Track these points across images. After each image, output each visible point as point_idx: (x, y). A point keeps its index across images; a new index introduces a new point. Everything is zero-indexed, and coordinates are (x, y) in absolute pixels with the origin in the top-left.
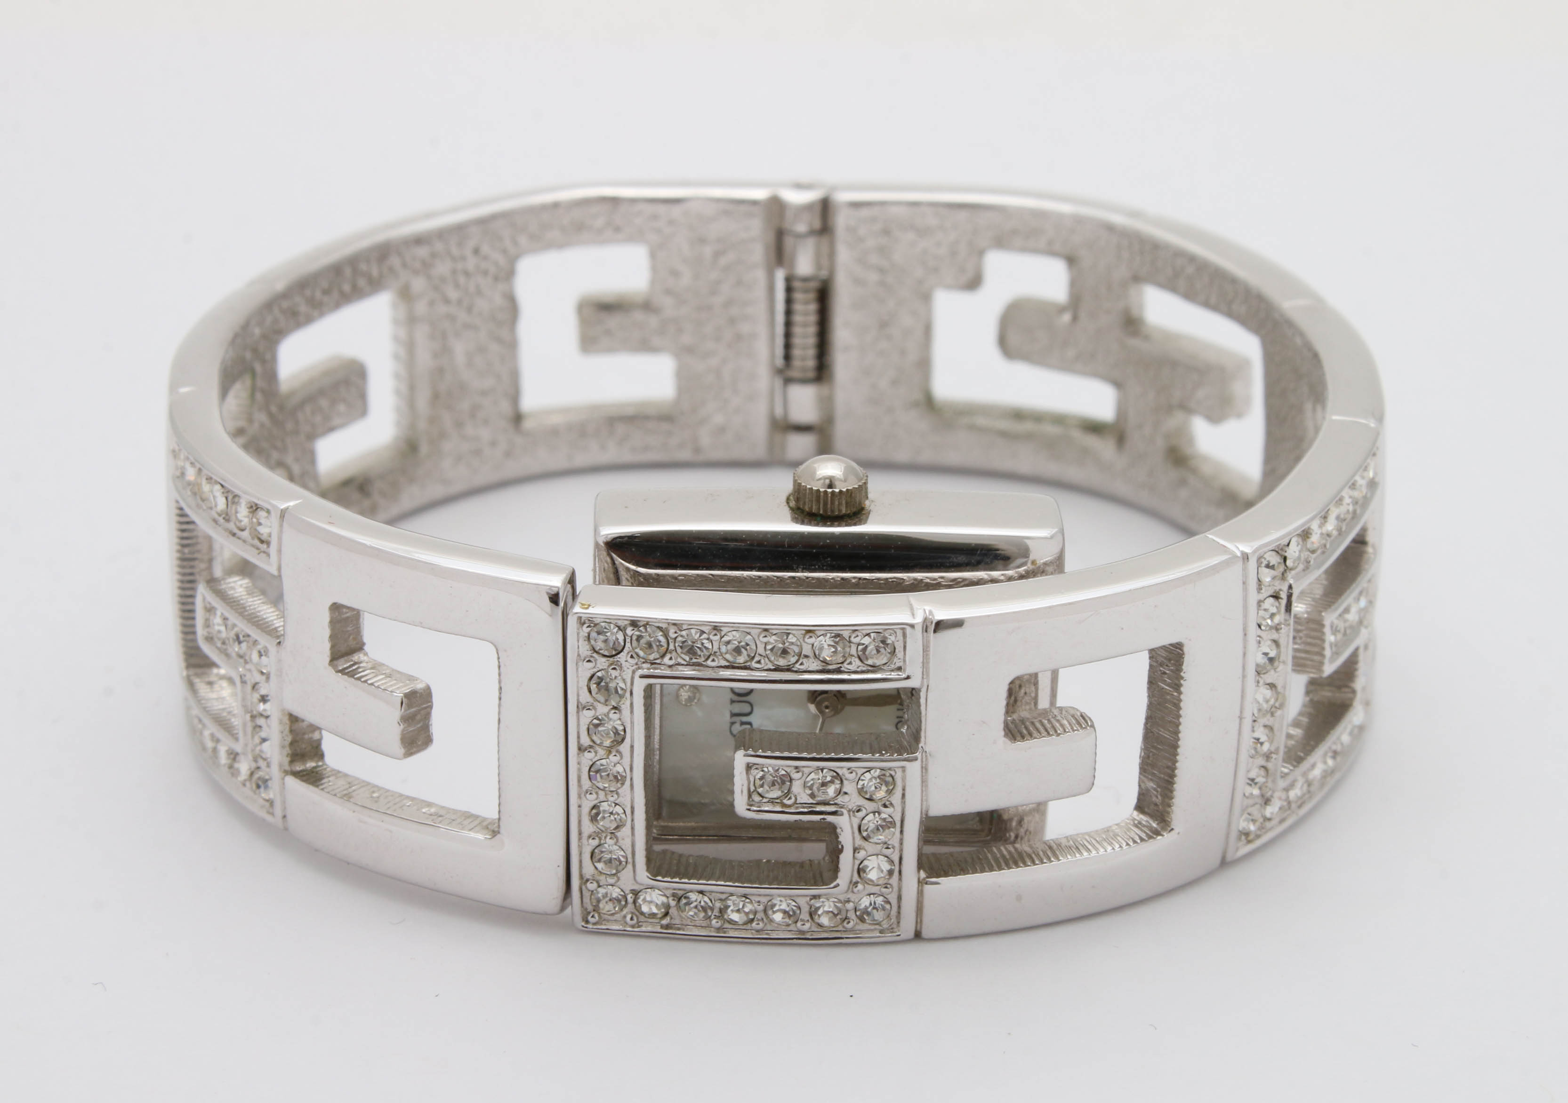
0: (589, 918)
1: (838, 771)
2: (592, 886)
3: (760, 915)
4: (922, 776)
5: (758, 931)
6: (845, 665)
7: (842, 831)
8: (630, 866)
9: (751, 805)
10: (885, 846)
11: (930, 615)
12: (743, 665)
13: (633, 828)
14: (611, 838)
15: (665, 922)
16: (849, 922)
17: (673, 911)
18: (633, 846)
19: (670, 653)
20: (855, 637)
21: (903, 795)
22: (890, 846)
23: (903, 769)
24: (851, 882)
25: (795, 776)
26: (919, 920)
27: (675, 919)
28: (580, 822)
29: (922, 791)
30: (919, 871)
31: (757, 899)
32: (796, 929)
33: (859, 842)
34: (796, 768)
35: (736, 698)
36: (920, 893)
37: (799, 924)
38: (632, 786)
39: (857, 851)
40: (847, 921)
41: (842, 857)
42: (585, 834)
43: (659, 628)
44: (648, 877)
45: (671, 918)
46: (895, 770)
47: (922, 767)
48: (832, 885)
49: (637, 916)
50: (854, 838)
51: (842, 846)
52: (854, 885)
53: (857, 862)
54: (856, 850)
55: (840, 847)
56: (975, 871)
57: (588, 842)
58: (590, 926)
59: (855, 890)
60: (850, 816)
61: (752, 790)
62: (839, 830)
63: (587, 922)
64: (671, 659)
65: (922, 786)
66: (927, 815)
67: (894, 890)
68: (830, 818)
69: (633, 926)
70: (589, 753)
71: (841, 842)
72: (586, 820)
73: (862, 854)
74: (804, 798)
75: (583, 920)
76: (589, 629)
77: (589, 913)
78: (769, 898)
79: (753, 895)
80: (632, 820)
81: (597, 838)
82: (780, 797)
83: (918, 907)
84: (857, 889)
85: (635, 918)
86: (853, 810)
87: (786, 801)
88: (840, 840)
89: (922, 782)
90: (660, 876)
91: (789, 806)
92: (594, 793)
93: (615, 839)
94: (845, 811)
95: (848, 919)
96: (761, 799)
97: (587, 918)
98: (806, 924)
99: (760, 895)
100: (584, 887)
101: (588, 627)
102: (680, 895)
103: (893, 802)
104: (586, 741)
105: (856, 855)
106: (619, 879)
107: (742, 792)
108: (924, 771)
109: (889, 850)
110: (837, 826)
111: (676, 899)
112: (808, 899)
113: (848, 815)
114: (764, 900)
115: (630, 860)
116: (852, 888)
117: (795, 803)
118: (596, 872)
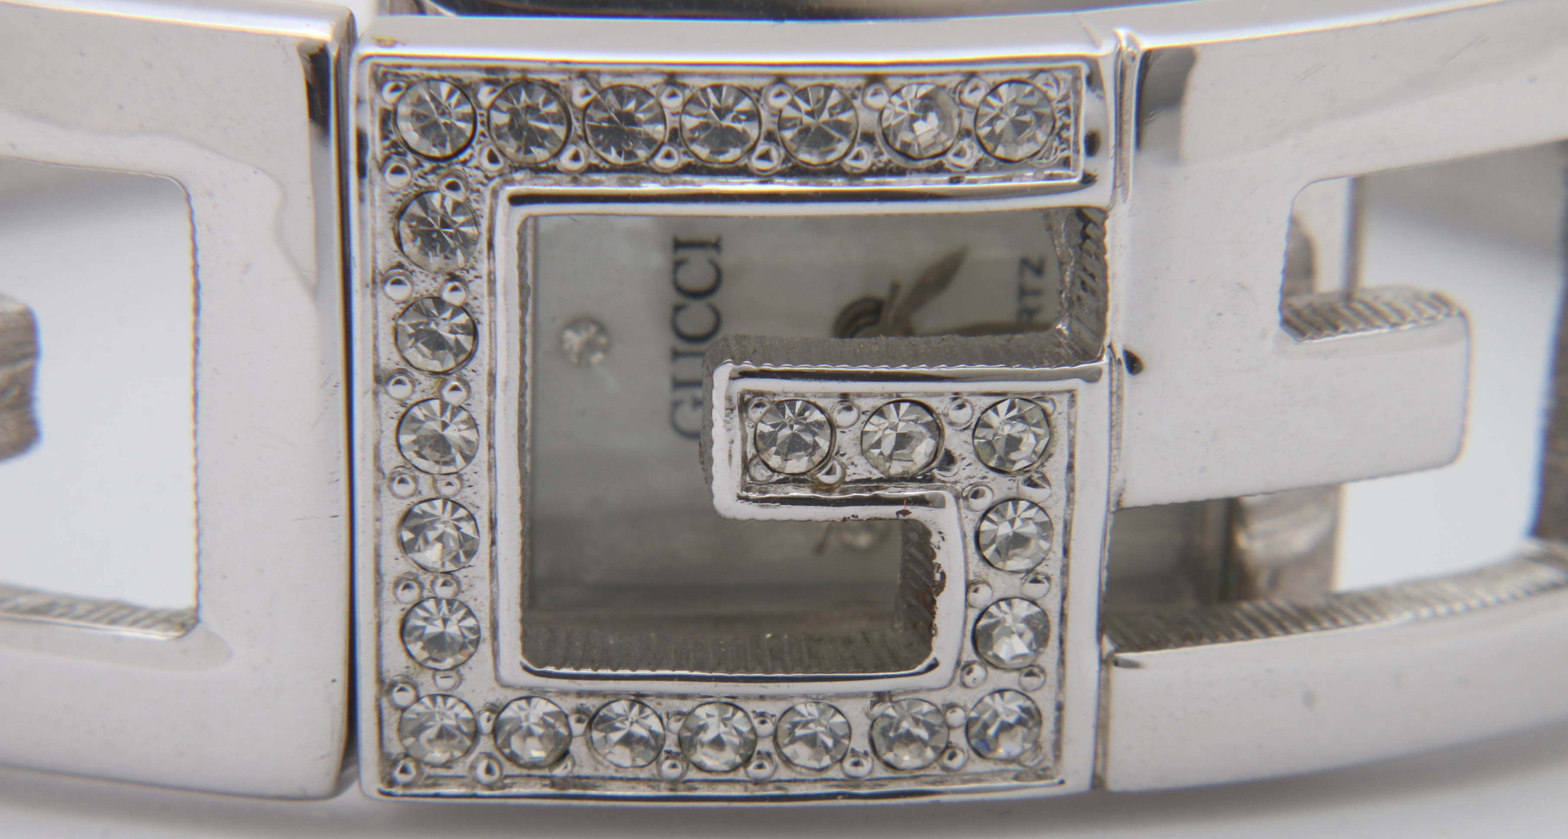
0: (397, 774)
1: (933, 403)
2: (403, 698)
3: (765, 745)
4: (1111, 414)
5: (757, 782)
6: (950, 156)
7: (943, 539)
8: (485, 648)
9: (748, 490)
10: (1031, 576)
11: (1128, 45)
12: (732, 166)
13: (493, 565)
14: (444, 584)
15: (559, 771)
16: (952, 757)
17: (577, 747)
18: (494, 609)
19: (575, 143)
20: (972, 91)
21: (1070, 468)
22: (1040, 577)
23: (1072, 394)
24: (958, 663)
25: (843, 418)
26: (1100, 750)
27: (581, 766)
28: (378, 555)
29: (1111, 449)
30: (1099, 640)
31: (761, 707)
32: (841, 776)
33: (976, 566)
34: (844, 397)
35: (683, 346)
36: (1104, 686)
37: (847, 764)
38: (492, 466)
39: (973, 588)
40: (948, 752)
41: (942, 601)
42: (389, 579)
43: (548, 86)
44: (526, 669)
45: (574, 764)
46: (1053, 401)
47: (1111, 393)
48: (919, 668)
49: (499, 763)
50: (966, 563)
51: (943, 575)
52: (964, 668)
53: (973, 614)
54: (971, 586)
55: (938, 577)
56: (1214, 640)
57: (395, 594)
58: (398, 790)
59: (968, 679)
60: (959, 509)
61: (750, 456)
62: (935, 539)
63: (392, 783)
64: (576, 158)
65: (1111, 436)
66: (1118, 503)
67: (1048, 680)
68: (917, 512)
69: (490, 786)
70: (399, 387)
71: (939, 566)
72: (390, 549)
73: (983, 596)
74: (861, 470)
75: (383, 780)
76: (397, 94)
77: (395, 763)
78: (784, 705)
79: (747, 698)
80: (493, 543)
81: (415, 585)
82: (809, 471)
83: (1098, 718)
84: (972, 675)
85: (496, 768)
86: (964, 494)
87: (823, 478)
88: (937, 560)
89: (1112, 427)
90: (551, 665)
91: (829, 488)
92: (409, 480)
93: (455, 585)
94: (949, 497)
95: (954, 748)
96: (770, 473)
97: (390, 774)
98: (864, 761)
99: (762, 698)
100: (385, 702)
101: (396, 89)
102: (593, 710)
103: (1048, 476)
104: (390, 359)
105: (972, 595)
106: (461, 678)
107: (730, 456)
108: (1114, 402)
109: (1039, 585)
110: (932, 529)
111: (584, 717)
112: (867, 702)
113: (955, 509)
114: (774, 708)
115: (486, 633)
116: (962, 677)
117: (842, 481)
118: (410, 663)
